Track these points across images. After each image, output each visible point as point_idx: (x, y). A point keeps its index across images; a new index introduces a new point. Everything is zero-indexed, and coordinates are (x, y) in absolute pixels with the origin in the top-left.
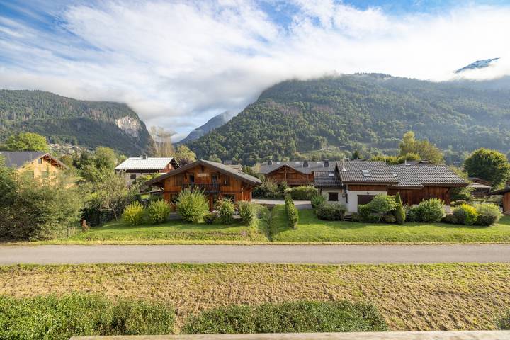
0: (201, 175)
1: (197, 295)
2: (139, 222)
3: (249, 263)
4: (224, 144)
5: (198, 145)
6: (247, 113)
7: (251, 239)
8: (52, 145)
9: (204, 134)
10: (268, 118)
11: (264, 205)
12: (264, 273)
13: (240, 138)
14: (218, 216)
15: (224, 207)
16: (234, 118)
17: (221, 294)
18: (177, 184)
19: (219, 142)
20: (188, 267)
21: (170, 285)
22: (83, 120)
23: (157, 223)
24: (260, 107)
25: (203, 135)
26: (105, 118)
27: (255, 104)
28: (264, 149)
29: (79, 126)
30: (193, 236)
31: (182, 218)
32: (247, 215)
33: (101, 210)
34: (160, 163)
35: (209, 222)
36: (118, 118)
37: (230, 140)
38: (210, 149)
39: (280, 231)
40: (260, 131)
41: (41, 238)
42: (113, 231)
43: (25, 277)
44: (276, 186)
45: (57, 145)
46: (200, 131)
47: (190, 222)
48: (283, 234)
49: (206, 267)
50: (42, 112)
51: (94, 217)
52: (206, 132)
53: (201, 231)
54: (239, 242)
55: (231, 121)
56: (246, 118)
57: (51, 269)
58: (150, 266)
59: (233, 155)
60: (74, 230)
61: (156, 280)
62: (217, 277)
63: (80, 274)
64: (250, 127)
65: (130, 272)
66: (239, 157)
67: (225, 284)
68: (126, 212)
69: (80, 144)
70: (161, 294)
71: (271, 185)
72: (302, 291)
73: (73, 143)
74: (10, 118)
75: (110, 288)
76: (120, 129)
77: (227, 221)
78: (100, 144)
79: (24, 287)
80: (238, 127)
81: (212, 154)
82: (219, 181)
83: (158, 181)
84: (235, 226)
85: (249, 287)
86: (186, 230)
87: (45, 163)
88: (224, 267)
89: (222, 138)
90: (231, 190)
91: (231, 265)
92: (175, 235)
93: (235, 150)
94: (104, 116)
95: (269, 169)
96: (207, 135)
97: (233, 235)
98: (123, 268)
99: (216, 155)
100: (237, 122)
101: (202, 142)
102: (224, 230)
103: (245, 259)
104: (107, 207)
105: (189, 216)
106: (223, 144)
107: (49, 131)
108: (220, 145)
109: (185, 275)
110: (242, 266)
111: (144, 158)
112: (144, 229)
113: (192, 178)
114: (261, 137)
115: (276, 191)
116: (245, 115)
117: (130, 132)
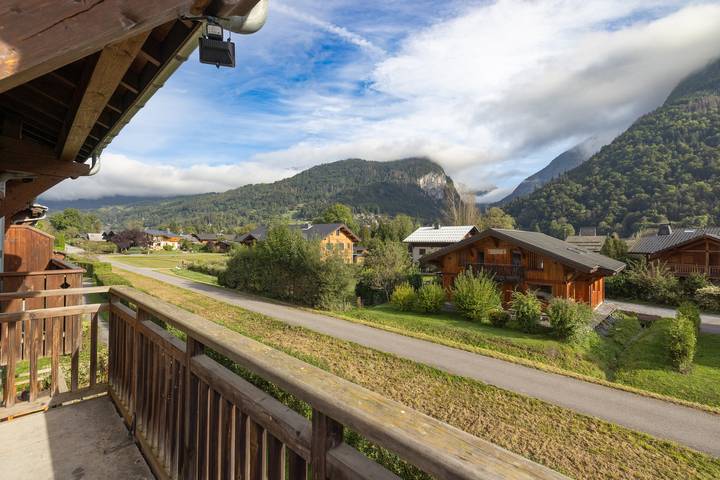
0: (493, 252)
1: (431, 408)
2: (408, 307)
3: (525, 395)
4: (582, 199)
5: (531, 203)
6: (637, 133)
7: (564, 366)
8: (358, 215)
9: (542, 183)
10: (695, 136)
11: (630, 314)
12: (544, 418)
13: (618, 184)
14: (513, 317)
15: (521, 303)
16: (605, 149)
17: (461, 419)
18: (460, 264)
19: (570, 196)
20: (435, 372)
21: (406, 386)
22: (385, 184)
23: (427, 312)
24: (672, 116)
25: (540, 187)
26: (407, 180)
27: (659, 111)
28: (683, 201)
29: (382, 191)
30: (466, 339)
31: (459, 312)
32: (562, 322)
33: (373, 288)
34: (455, 234)
35: (499, 323)
36: (420, 177)
37: (595, 190)
38: (553, 208)
39: (638, 367)
40: (670, 165)
41: (322, 308)
42: (381, 313)
43: (301, 339)
44: (674, 281)
45: (363, 215)
46: (537, 180)
47: (469, 320)
48: (643, 374)
49: (458, 380)
50: (352, 180)
51: (370, 296)
52: (547, 181)
53: (479, 334)
54: (530, 362)
55: (597, 155)
56: (635, 144)
57: (318, 336)
58: (395, 358)
59: (600, 217)
60: (348, 306)
61: (395, 375)
62: (467, 397)
63: (335, 347)
64: (645, 160)
65: (375, 359)
66: (615, 222)
67: (473, 409)
68: (395, 293)
69: (382, 213)
70: (393, 391)
71: (661, 277)
72: (603, 470)
73: (376, 213)
74: (329, 191)
75: (352, 368)
76: (423, 191)
77: (528, 326)
78: (401, 211)
79: (298, 346)
80: (614, 164)
81: (557, 218)
82: (524, 262)
83: (436, 257)
84: (538, 338)
85: (505, 428)
86: (459, 329)
87: (341, 234)
88: (482, 387)
89: (578, 188)
90: (546, 278)
91: (493, 388)
92: (444, 332)
93: (606, 208)
94: (406, 176)
95: (659, 244)
96: (548, 186)
97: (531, 352)
98: (370, 352)
99: (564, 219)
100: (610, 156)
101: (538, 198)
102: (515, 340)
103: (524, 390)
104: (378, 286)
105: (468, 310)
106: (578, 199)
107: (357, 200)
108: (572, 201)
109: (428, 381)
110: (509, 395)
111: (437, 228)
112: (410, 317)
113: (481, 255)
114: (673, 176)
115: (672, 290)
116: (633, 137)
117: (434, 194)
